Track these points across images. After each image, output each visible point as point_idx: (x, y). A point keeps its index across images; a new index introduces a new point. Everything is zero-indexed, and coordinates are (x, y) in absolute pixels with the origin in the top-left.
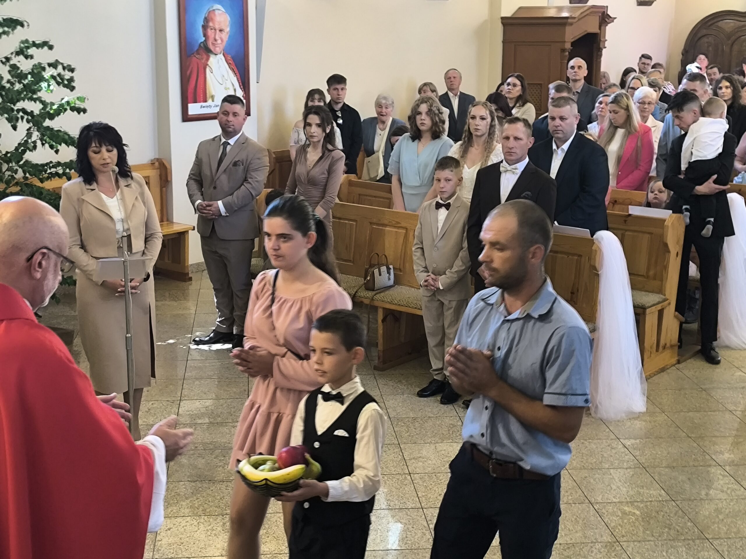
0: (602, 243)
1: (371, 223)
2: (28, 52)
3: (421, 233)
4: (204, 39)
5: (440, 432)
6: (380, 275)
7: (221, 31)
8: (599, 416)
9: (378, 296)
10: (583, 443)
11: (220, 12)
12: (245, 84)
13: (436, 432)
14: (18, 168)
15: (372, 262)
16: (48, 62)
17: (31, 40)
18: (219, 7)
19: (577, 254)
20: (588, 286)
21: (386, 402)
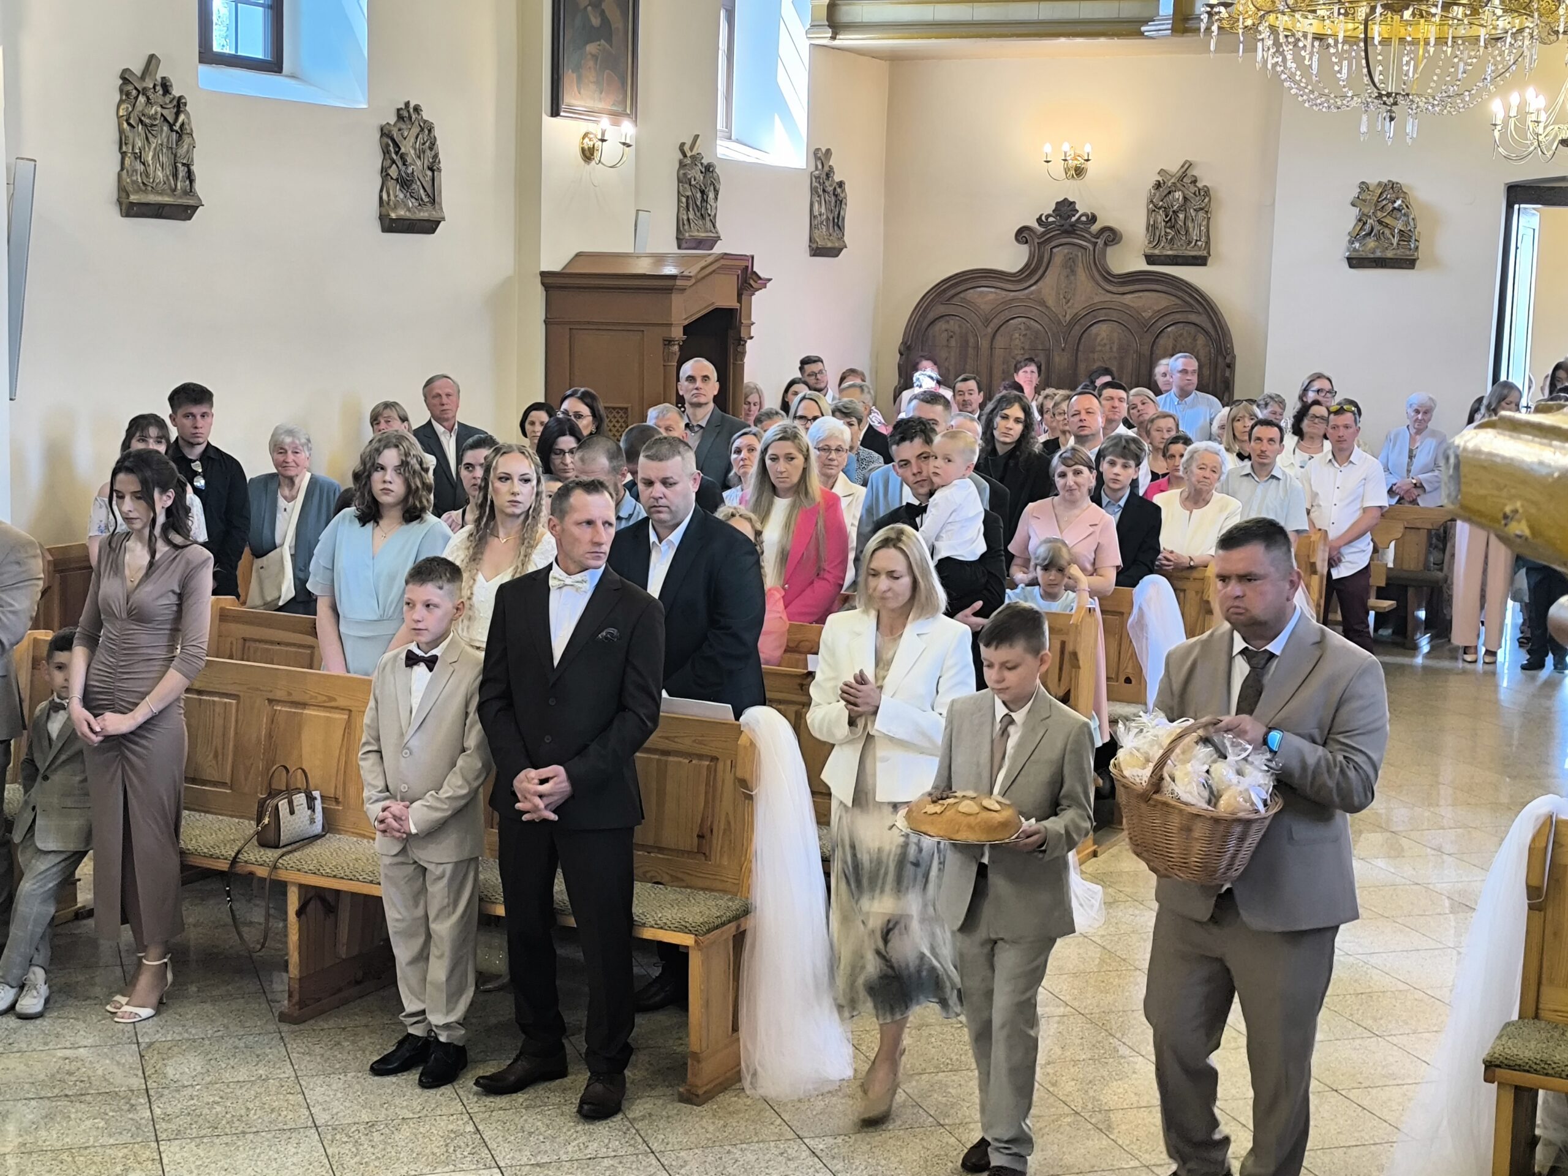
0: (757, 729)
1: (270, 701)
3: (376, 719)
5: (428, 1151)
6: (292, 812)
8: (760, 1092)
9: (287, 858)
10: (729, 1152)
13: (419, 1149)
15: (273, 787)
19: (707, 756)
20: (732, 823)
21: (306, 1092)
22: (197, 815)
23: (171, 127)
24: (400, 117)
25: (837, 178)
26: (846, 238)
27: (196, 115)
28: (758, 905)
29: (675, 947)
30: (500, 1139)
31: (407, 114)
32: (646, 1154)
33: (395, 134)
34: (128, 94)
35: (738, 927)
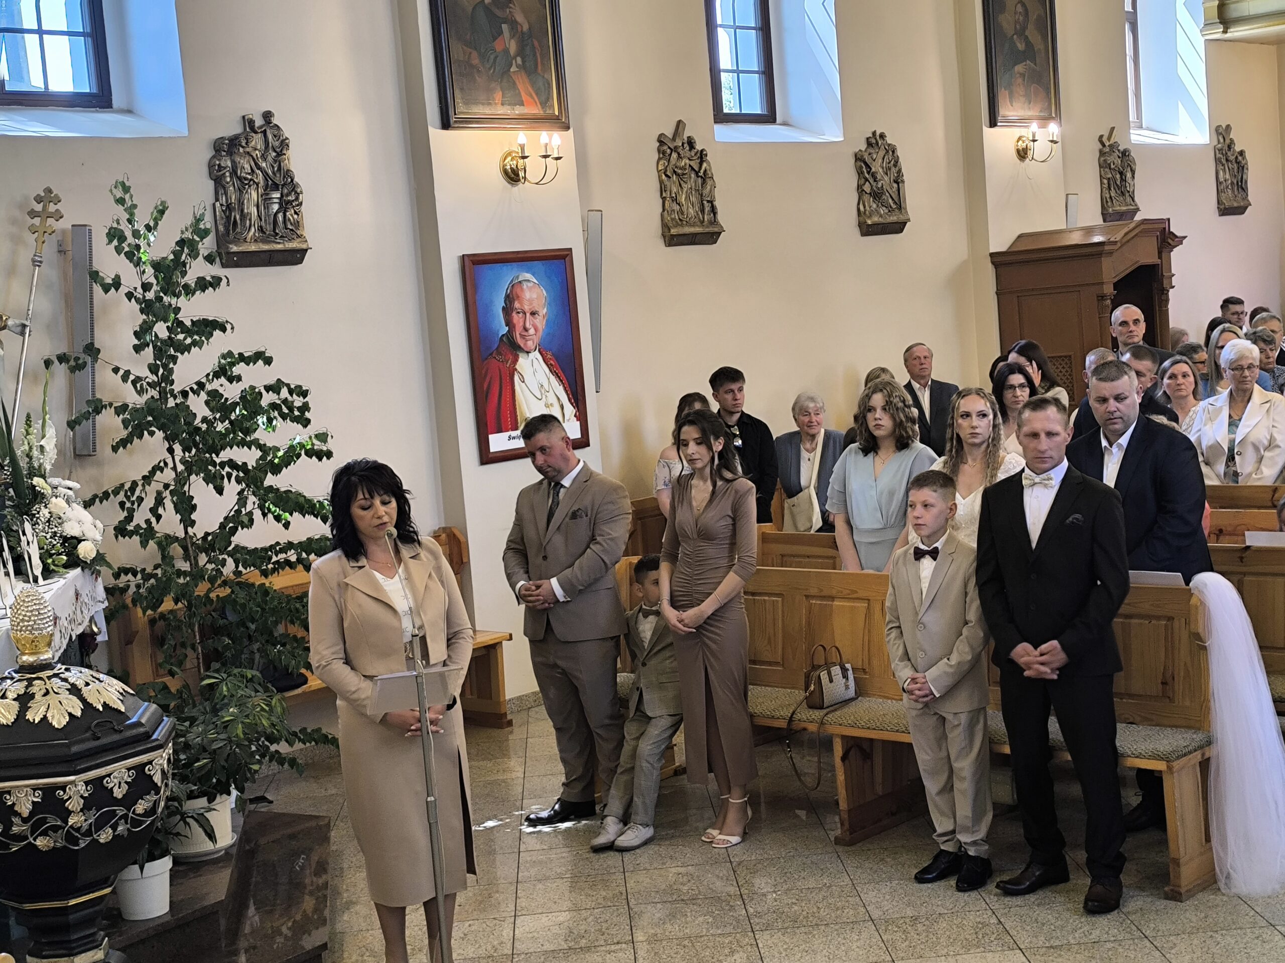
0: (1205, 591)
1: (807, 596)
2: (232, 372)
3: (895, 602)
4: (507, 328)
5: (962, 937)
6: (831, 681)
7: (533, 314)
8: (1234, 890)
9: (830, 716)
10: (1211, 936)
11: (530, 285)
12: (577, 396)
13: (955, 936)
14: (226, 557)
15: (816, 662)
16: (265, 383)
17: (236, 353)
18: (528, 276)
19: (1165, 617)
20: (1190, 669)
21: (862, 895)
22: (759, 688)
23: (697, 173)
24: (869, 144)
25: (1238, 148)
26: (1250, 198)
27: (715, 163)
28: (1219, 736)
29: (1151, 772)
30: (1019, 928)
31: (875, 141)
32: (1140, 938)
33: (866, 157)
34: (664, 153)
35: (1203, 755)
